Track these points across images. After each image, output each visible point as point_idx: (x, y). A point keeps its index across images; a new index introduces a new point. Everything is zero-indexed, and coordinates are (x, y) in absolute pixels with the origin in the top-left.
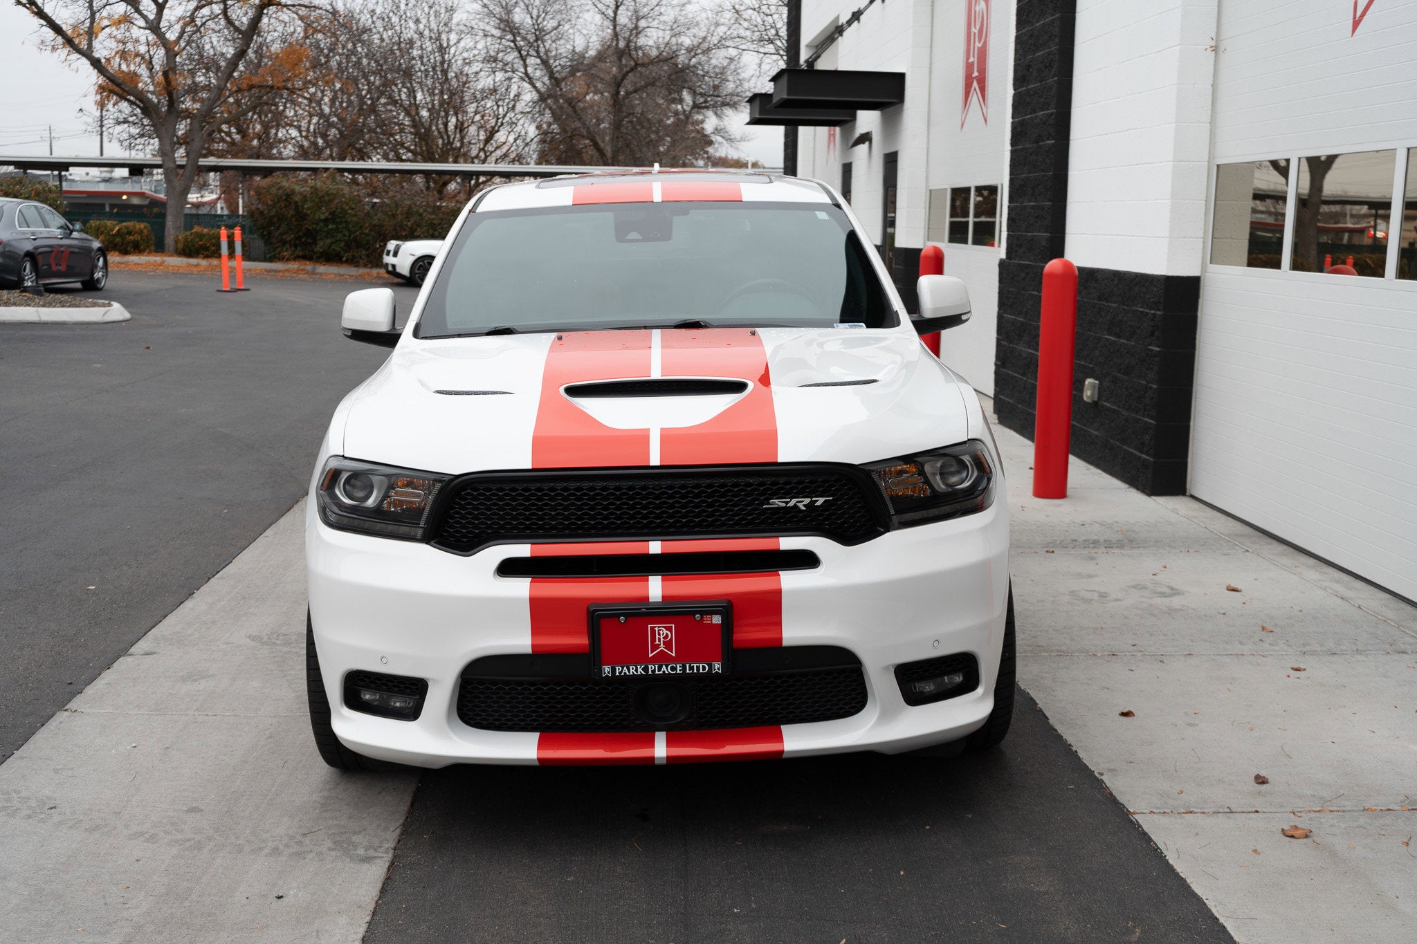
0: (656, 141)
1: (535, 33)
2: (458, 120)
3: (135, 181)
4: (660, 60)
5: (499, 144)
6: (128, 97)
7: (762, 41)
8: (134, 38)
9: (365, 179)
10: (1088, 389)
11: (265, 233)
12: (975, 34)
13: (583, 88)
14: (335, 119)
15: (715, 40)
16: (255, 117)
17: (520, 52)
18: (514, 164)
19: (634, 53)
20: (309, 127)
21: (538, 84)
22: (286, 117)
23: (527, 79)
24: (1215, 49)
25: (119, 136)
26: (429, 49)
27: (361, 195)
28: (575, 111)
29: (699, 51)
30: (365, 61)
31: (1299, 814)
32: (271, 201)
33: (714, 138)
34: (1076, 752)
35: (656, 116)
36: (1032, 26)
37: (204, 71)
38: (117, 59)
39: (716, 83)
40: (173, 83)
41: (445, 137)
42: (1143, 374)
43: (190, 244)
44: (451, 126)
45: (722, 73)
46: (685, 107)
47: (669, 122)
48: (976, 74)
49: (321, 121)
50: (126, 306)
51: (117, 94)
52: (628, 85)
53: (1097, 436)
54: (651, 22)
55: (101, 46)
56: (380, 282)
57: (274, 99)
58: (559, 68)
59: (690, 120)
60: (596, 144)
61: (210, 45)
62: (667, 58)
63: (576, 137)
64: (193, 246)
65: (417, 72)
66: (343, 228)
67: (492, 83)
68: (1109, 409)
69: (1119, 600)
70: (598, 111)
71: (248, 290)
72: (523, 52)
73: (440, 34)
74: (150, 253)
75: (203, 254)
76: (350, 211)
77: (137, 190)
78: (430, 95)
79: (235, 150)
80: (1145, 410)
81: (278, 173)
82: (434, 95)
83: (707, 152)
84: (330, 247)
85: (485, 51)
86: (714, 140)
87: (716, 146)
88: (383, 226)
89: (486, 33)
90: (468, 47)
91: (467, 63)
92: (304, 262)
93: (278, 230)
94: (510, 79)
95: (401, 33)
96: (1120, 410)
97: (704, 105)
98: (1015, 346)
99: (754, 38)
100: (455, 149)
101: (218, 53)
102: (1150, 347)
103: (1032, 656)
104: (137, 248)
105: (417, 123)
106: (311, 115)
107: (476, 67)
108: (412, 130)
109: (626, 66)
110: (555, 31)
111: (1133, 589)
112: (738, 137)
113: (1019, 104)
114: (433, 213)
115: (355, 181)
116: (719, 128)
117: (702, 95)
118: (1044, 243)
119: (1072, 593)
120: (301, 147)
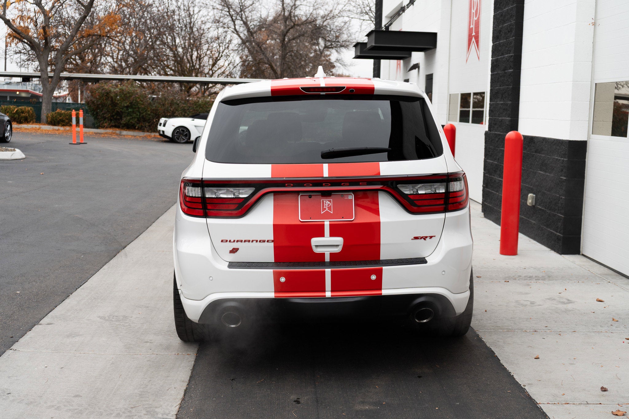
0: (304, 66)
1: (240, 8)
2: (198, 53)
3: (24, 85)
4: (306, 22)
5: (220, 67)
6: (24, 40)
7: (362, 13)
8: (28, 9)
9: (147, 85)
10: (529, 199)
11: (95, 113)
12: (473, 13)
13: (265, 37)
14: (132, 53)
15: (337, 12)
16: (89, 51)
17: (232, 18)
18: (227, 77)
19: (294, 18)
20: (118, 56)
21: (242, 35)
22: (106, 51)
23: (235, 32)
24: (594, 24)
25: (16, 60)
26: (183, 15)
27: (147, 93)
28: (261, 50)
29: (328, 18)
30: (148, 21)
31: (621, 405)
32: (98, 96)
33: (335, 64)
34: (513, 375)
35: (305, 53)
36: (502, 10)
37: (62, 26)
38: (18, 20)
39: (337, 35)
40: (48, 33)
41: (191, 63)
42: (558, 191)
43: (54, 119)
44: (194, 57)
45: (340, 30)
46: (320, 47)
47: (312, 55)
48: (474, 34)
49: (124, 53)
50: (23, 151)
51: (17, 38)
52: (290, 35)
53: (534, 224)
54: (302, 2)
55: (10, 13)
56: (156, 140)
57: (99, 41)
58: (253, 26)
59: (323, 55)
60: (272, 67)
61: (66, 12)
62: (311, 21)
63: (261, 63)
64: (56, 119)
65: (176, 27)
66: (136, 111)
67: (217, 34)
68: (540, 209)
69: (540, 305)
70: (273, 49)
71: (86, 143)
72: (233, 18)
73: (189, 7)
74: (33, 123)
75: (61, 124)
76: (140, 102)
77: (24, 89)
78: (183, 40)
79: (78, 68)
80: (558, 210)
81: (103, 81)
82: (186, 40)
83: (332, 72)
84: (130, 121)
85: (213, 17)
86: (336, 65)
87: (337, 68)
88: (158, 110)
89: (214, 7)
90: (204, 15)
91: (203, 23)
92: (115, 129)
93: (102, 111)
94: (226, 32)
95: (169, 6)
96: (546, 210)
97: (330, 46)
98: (493, 177)
99: (358, 12)
100: (196, 69)
101: (70, 16)
102: (561, 177)
103: (494, 332)
104: (26, 120)
105: (176, 55)
106: (119, 50)
107: (208, 25)
108: (173, 59)
109: (289, 25)
110: (251, 7)
111: (548, 300)
112: (349, 64)
113: (495, 50)
114: (185, 103)
115: (142, 86)
116: (338, 59)
117: (329, 41)
118: (507, 123)
119: (517, 301)
120: (114, 67)
